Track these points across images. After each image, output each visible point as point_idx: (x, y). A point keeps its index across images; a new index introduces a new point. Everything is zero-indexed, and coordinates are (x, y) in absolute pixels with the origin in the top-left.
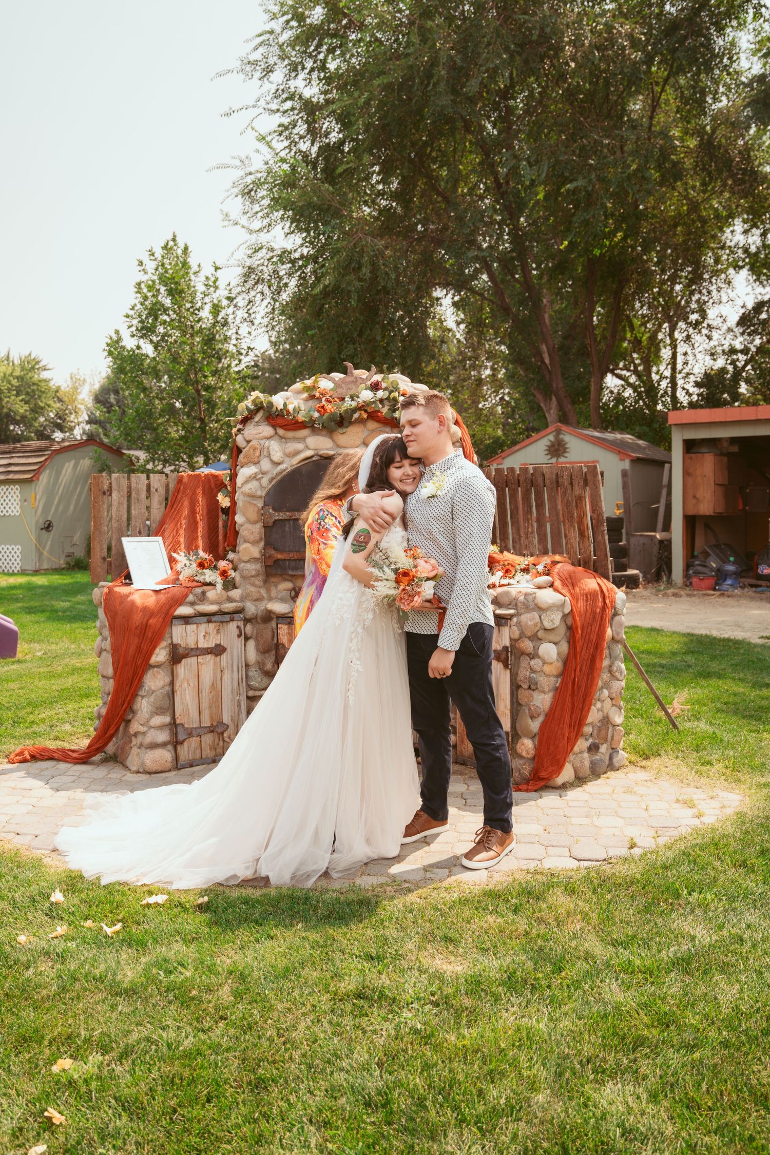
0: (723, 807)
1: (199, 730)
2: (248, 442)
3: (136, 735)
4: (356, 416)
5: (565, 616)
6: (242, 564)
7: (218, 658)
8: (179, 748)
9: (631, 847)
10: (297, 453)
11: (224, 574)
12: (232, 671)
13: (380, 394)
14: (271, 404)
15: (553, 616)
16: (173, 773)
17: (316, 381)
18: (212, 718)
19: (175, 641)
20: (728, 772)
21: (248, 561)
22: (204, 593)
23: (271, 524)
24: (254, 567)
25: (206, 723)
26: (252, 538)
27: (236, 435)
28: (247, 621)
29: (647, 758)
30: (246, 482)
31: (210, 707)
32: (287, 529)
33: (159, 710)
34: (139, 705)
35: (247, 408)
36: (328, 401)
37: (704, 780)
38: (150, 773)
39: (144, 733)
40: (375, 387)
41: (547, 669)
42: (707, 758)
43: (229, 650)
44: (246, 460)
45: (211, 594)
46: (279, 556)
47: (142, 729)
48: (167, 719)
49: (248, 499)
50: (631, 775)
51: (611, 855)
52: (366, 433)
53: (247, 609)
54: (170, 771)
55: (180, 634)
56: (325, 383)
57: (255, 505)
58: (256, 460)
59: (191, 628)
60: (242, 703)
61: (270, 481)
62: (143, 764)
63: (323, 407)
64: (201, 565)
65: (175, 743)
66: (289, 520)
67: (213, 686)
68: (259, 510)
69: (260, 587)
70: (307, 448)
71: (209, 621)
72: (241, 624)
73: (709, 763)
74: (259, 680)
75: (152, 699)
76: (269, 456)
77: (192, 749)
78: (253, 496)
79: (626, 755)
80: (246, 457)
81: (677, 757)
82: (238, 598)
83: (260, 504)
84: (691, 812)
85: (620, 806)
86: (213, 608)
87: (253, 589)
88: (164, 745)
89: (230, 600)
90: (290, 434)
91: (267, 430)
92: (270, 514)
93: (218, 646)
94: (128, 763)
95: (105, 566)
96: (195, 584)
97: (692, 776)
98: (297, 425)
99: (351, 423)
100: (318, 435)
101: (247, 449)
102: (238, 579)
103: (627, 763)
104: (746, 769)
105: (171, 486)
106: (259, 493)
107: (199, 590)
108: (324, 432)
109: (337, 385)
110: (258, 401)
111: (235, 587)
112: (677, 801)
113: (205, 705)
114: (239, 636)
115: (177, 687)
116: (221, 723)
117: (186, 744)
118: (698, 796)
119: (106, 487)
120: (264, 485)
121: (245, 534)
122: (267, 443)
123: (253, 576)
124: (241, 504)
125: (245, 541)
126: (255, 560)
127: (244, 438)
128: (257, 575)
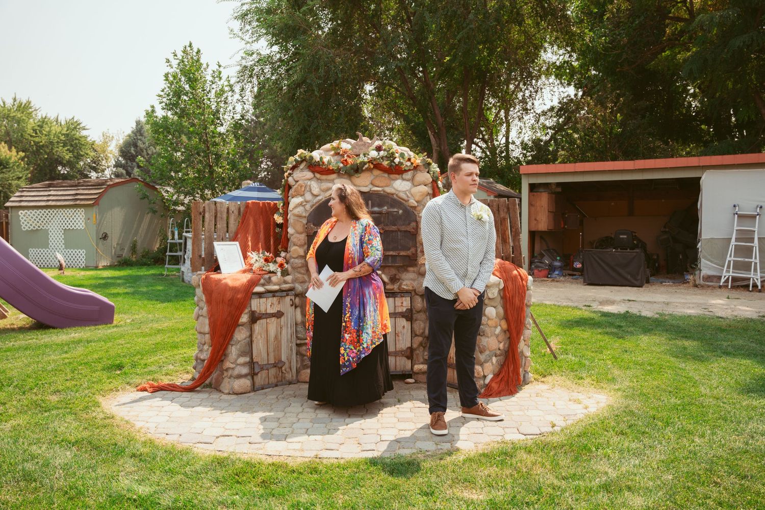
0: (598, 402)
1: (267, 366)
2: (297, 182)
3: (227, 370)
4: (366, 166)
5: (500, 290)
6: (293, 260)
7: (279, 319)
8: (255, 377)
9: (553, 427)
11: (281, 265)
12: (288, 328)
13: (382, 153)
14: (311, 158)
15: (494, 291)
16: (252, 394)
17: (339, 144)
18: (275, 358)
19: (253, 309)
20: (595, 383)
21: (296, 258)
22: (270, 278)
23: (312, 234)
24: (300, 261)
25: (272, 361)
26: (299, 243)
27: (288, 177)
28: (296, 295)
29: (545, 376)
30: (296, 207)
31: (274, 351)
33: (243, 354)
34: (229, 350)
35: (296, 160)
36: (348, 156)
37: (581, 388)
38: (237, 394)
39: (233, 369)
40: (379, 149)
41: (490, 323)
42: (580, 375)
43: (285, 314)
44: (296, 193)
45: (274, 279)
47: (232, 366)
48: (247, 359)
49: (296, 218)
50: (537, 387)
51: (543, 431)
52: (372, 177)
53: (296, 288)
54: (250, 392)
55: (256, 305)
56: (346, 145)
57: (301, 222)
58: (302, 193)
59: (263, 300)
60: (293, 348)
61: (311, 207)
62: (232, 388)
63: (346, 160)
64: (267, 260)
65: (253, 374)
67: (276, 337)
68: (304, 225)
69: (304, 274)
71: (274, 296)
72: (293, 298)
73: (582, 378)
74: (304, 333)
75: (238, 347)
76: (310, 191)
77: (263, 378)
78: (300, 216)
79: (532, 375)
80: (295, 191)
81: (562, 376)
82: (290, 281)
83: (305, 221)
84: (580, 406)
85: (537, 404)
86: (276, 287)
87: (299, 275)
88: (245, 376)
89: (286, 282)
90: (324, 177)
91: (309, 174)
92: (312, 227)
93: (279, 312)
94: (221, 388)
95: (201, 261)
96: (264, 272)
97: (574, 386)
98: (329, 172)
99: (363, 171)
100: (342, 178)
101: (295, 187)
102: (290, 269)
103: (533, 380)
104: (605, 381)
105: (242, 209)
106: (304, 214)
107: (267, 276)
108: (346, 177)
109: (353, 147)
110: (303, 155)
111: (288, 275)
112: (570, 400)
113: (271, 350)
114: (292, 305)
115: (254, 339)
116: (280, 361)
117: (259, 374)
118: (580, 397)
119: (201, 210)
120: (307, 209)
121: (295, 240)
122: (309, 183)
123: (300, 267)
124: (292, 221)
125: (295, 245)
126: (301, 257)
127: (294, 179)
128: (302, 267)
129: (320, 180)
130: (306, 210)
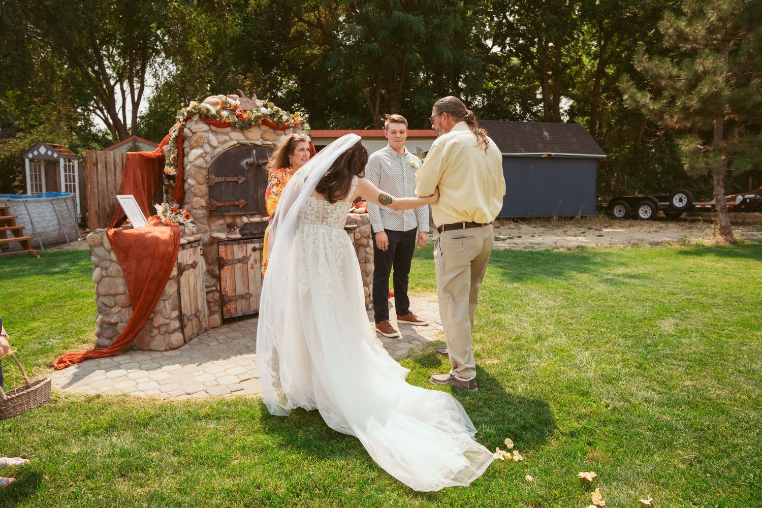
4: (258, 122)
6: (195, 210)
10: (225, 142)
11: (187, 217)
21: (199, 208)
23: (213, 185)
24: (202, 212)
26: (201, 193)
30: (196, 159)
32: (223, 187)
35: (188, 112)
36: (241, 111)
40: (266, 106)
43: (198, 264)
44: (196, 144)
46: (219, 204)
49: (196, 169)
52: (261, 132)
57: (202, 173)
58: (201, 145)
60: (204, 296)
61: (211, 159)
63: (241, 115)
64: (173, 212)
66: (223, 182)
68: (205, 176)
69: (205, 224)
70: (231, 139)
72: (202, 248)
74: (210, 281)
76: (209, 143)
78: (200, 167)
82: (195, 232)
83: (205, 173)
87: (202, 226)
90: (220, 130)
91: (205, 126)
92: (213, 178)
98: (225, 125)
100: (237, 131)
101: (192, 138)
106: (205, 166)
110: (195, 107)
114: (202, 255)
119: (95, 160)
120: (208, 161)
121: (197, 191)
122: (207, 135)
123: (202, 218)
124: (193, 172)
125: (195, 195)
126: (203, 207)
127: (191, 131)
128: (204, 217)
129: (215, 132)
130: (206, 162)
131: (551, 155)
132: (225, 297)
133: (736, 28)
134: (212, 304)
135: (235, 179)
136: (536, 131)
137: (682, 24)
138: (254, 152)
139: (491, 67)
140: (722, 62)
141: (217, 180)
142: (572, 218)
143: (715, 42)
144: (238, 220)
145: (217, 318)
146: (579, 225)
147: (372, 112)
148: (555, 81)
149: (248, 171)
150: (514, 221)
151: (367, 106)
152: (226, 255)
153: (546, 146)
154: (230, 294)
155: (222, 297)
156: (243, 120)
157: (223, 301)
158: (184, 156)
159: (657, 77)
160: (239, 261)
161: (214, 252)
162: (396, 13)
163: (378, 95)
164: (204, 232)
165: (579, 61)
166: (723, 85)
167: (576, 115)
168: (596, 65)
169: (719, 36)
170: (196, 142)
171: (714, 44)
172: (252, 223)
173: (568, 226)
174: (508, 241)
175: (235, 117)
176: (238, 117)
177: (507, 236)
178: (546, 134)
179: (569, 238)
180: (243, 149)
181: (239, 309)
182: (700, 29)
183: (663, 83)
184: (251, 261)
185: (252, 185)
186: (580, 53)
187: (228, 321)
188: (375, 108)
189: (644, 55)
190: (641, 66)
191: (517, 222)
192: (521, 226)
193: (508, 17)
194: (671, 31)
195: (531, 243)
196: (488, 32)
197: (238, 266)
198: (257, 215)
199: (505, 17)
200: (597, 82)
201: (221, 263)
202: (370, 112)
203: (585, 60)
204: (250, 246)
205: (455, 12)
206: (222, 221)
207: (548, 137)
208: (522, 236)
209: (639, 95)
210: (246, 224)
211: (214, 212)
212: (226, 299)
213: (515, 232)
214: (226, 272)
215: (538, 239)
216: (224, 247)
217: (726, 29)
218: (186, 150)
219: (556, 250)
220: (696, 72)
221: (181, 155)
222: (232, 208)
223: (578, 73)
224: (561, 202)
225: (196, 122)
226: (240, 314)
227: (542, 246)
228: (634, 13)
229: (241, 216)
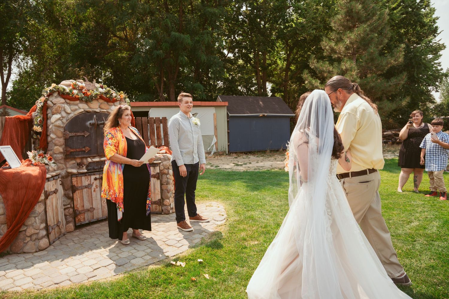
2: (55, 105)
6: (55, 155)
10: (76, 110)
11: (50, 159)
21: (58, 154)
23: (68, 138)
24: (60, 156)
26: (60, 144)
30: (56, 121)
32: (74, 139)
35: (51, 90)
36: (86, 90)
40: (102, 87)
44: (56, 112)
46: (72, 151)
49: (56, 128)
52: (99, 104)
53: (61, 173)
57: (60, 130)
58: (60, 112)
61: (67, 121)
64: (40, 156)
66: (75, 136)
68: (62, 132)
70: (80, 108)
72: (61, 179)
74: (67, 201)
76: (65, 110)
78: (59, 127)
82: (56, 169)
83: (62, 130)
87: (60, 165)
90: (72, 102)
91: (62, 100)
92: (68, 134)
98: (73, 99)
100: (83, 103)
101: (54, 107)
106: (62, 125)
107: (47, 167)
114: (61, 184)
120: (64, 122)
121: (57, 142)
122: (63, 105)
123: (60, 160)
124: (54, 130)
125: (56, 145)
126: (61, 153)
127: (52, 103)
128: (62, 159)
129: (69, 104)
131: (264, 115)
132: (76, 211)
133: (358, 48)
134: (68, 217)
135: (82, 134)
136: (255, 102)
137: (333, 44)
138: (95, 116)
139: (228, 65)
140: (354, 65)
141: (71, 135)
142: (278, 151)
143: (349, 54)
144: (85, 160)
145: (71, 225)
146: (282, 155)
147: (159, 91)
148: (263, 73)
149: (91, 129)
150: (245, 153)
151: (156, 88)
152: (77, 184)
153: (262, 110)
154: (80, 209)
155: (74, 211)
156: (88, 96)
157: (75, 214)
158: (47, 119)
159: (322, 72)
160: (86, 187)
161: (69, 182)
162: (173, 33)
163: (162, 81)
164: (62, 169)
165: (275, 62)
166: (356, 77)
167: (276, 92)
168: (285, 65)
169: (350, 51)
170: (56, 110)
171: (348, 56)
172: (94, 162)
173: (276, 155)
174: (244, 166)
175: (82, 94)
176: (84, 94)
177: (243, 163)
178: (261, 103)
179: (278, 162)
180: (88, 115)
181: (86, 219)
182: (341, 47)
183: (325, 75)
184: (94, 186)
185: (93, 138)
186: (276, 58)
187: (78, 227)
188: (160, 89)
189: (314, 60)
190: (313, 65)
191: (247, 154)
192: (249, 156)
193: (237, 38)
194: (327, 47)
195: (257, 167)
196: (225, 45)
197: (85, 190)
198: (97, 157)
199: (234, 38)
200: (286, 74)
201: (74, 189)
202: (157, 91)
203: (279, 62)
204: (93, 177)
205: (208, 33)
206: (74, 162)
207: (262, 104)
208: (252, 162)
209: (314, 81)
210: (90, 163)
211: (68, 156)
212: (78, 213)
213: (247, 160)
214: (77, 195)
215: (261, 164)
216: (75, 178)
217: (354, 48)
218: (49, 115)
219: (273, 170)
220: (342, 69)
221: (45, 119)
222: (81, 152)
223: (275, 69)
224: (271, 142)
225: (56, 97)
226: (87, 222)
227: (264, 168)
228: (305, 38)
229: (86, 158)
